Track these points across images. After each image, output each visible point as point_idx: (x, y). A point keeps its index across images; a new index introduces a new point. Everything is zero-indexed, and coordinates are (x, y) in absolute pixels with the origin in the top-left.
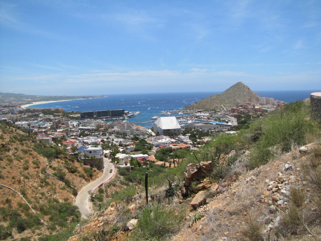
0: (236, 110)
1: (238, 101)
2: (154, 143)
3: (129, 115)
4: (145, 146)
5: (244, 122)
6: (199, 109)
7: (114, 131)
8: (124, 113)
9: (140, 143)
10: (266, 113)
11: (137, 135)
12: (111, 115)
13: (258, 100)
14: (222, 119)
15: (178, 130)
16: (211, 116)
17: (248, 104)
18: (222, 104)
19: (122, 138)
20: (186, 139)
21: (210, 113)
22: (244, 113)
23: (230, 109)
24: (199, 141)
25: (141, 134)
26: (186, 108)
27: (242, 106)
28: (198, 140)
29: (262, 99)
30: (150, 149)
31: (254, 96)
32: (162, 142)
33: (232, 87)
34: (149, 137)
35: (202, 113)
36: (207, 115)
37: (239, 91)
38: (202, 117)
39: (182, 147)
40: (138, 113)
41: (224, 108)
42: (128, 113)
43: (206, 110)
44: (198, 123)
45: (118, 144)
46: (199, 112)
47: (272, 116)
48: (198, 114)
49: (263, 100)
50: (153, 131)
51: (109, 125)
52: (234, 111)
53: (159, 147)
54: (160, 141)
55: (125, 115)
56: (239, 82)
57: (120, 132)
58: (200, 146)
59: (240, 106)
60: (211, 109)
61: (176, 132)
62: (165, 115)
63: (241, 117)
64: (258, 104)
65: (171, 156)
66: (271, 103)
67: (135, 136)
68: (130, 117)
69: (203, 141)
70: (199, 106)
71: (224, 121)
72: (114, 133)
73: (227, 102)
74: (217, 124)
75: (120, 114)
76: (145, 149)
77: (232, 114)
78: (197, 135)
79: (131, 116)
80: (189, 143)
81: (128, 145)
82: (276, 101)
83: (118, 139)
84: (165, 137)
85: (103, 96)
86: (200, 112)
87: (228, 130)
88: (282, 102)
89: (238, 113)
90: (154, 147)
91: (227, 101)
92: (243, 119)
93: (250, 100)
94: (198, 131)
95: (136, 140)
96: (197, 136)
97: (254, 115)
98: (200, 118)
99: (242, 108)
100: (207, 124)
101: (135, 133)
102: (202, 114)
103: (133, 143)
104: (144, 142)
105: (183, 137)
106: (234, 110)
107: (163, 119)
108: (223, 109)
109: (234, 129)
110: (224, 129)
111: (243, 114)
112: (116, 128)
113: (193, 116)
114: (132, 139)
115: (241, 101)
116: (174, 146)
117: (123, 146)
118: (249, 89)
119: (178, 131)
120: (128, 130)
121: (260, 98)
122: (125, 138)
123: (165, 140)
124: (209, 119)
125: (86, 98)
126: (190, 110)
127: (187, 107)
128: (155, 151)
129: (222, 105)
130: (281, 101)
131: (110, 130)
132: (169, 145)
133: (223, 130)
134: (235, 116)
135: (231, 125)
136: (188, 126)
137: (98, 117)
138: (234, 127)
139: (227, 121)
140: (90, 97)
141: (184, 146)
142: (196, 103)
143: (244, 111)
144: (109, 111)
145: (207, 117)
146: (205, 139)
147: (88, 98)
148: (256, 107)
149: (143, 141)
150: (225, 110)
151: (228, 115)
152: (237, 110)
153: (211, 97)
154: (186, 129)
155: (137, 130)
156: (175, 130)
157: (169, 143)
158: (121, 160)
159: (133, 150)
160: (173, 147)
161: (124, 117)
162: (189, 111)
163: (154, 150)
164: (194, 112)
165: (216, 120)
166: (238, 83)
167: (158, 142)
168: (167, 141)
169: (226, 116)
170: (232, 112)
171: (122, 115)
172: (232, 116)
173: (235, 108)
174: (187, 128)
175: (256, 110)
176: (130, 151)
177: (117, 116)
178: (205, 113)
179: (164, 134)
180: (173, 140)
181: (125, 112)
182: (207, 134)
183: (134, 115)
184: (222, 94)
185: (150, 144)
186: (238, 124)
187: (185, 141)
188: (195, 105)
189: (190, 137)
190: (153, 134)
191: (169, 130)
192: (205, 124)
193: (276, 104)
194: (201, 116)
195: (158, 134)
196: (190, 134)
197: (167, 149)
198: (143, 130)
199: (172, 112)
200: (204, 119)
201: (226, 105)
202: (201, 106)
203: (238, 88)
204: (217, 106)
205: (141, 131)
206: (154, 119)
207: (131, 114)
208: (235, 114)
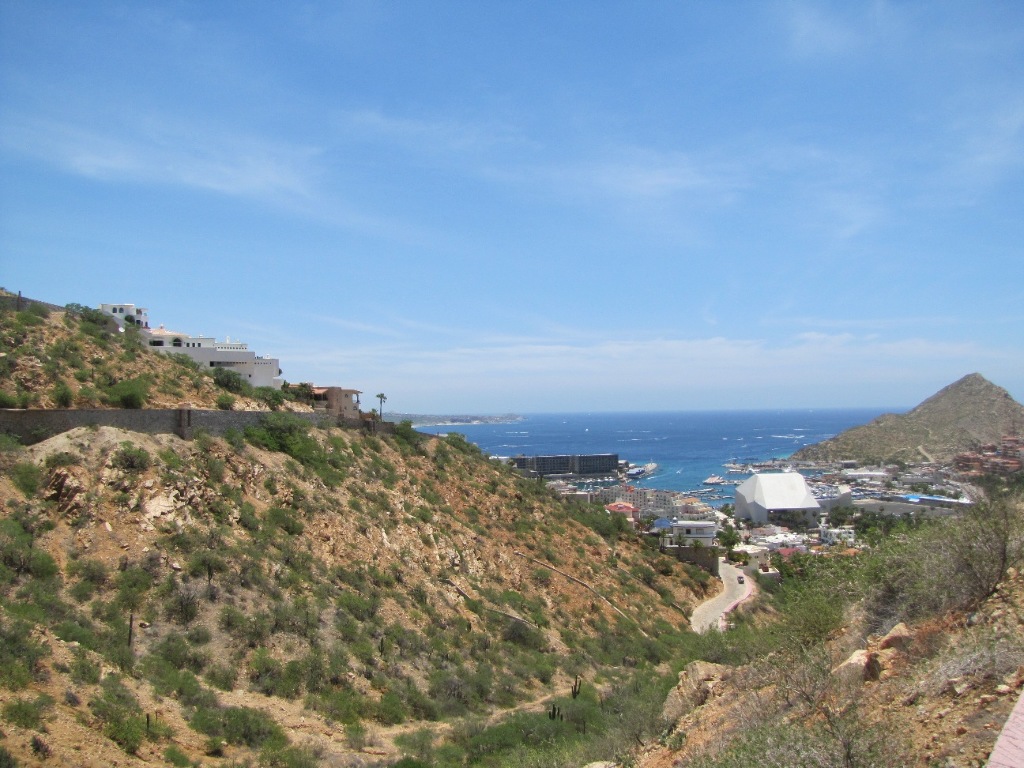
0: (975, 460)
1: (974, 435)
3: (632, 471)
6: (847, 458)
8: (616, 466)
12: (577, 469)
14: (933, 488)
15: (814, 513)
16: (895, 479)
17: (1016, 442)
18: (920, 443)
20: (846, 532)
21: (888, 471)
22: (1004, 470)
23: (949, 459)
26: (805, 456)
27: (993, 449)
32: (777, 541)
33: (946, 390)
35: (860, 469)
36: (882, 474)
37: (974, 403)
38: (864, 482)
41: (928, 456)
42: (627, 464)
43: (872, 462)
44: (859, 497)
46: (848, 466)
48: (850, 472)
52: (967, 466)
54: (771, 539)
55: (619, 472)
56: (970, 373)
59: (987, 450)
60: (886, 457)
62: (742, 473)
63: (998, 483)
68: (635, 477)
70: (845, 450)
71: (942, 493)
73: (936, 438)
74: (922, 501)
75: (605, 466)
77: (960, 473)
79: (638, 473)
84: (778, 529)
85: (511, 417)
86: (854, 466)
89: (983, 469)
91: (933, 435)
98: (861, 485)
100: (889, 500)
102: (863, 472)
106: (968, 460)
108: (925, 459)
111: (1001, 475)
115: (984, 434)
118: (1006, 396)
120: (661, 510)
124: (889, 486)
125: (461, 421)
126: (816, 460)
127: (805, 452)
129: (920, 448)
132: (806, 550)
134: (975, 481)
135: (970, 502)
136: (838, 501)
139: (951, 492)
140: (475, 418)
142: (835, 439)
143: (1004, 463)
144: (573, 458)
145: (883, 481)
147: (468, 421)
150: (932, 461)
151: (947, 476)
152: (977, 460)
153: (878, 422)
154: (832, 510)
155: (687, 509)
156: (804, 511)
161: (615, 476)
162: (813, 464)
164: (831, 466)
165: (914, 489)
166: (968, 377)
167: (764, 541)
169: (945, 480)
170: (961, 468)
171: (609, 471)
172: (962, 480)
173: (968, 453)
174: (837, 508)
177: (596, 474)
178: (871, 470)
179: (771, 522)
181: (619, 461)
183: (643, 471)
184: (911, 413)
188: (832, 445)
191: (784, 512)
192: (882, 499)
194: (861, 477)
196: (852, 526)
198: (703, 512)
199: (761, 466)
200: (874, 486)
201: (932, 447)
202: (852, 450)
203: (970, 394)
204: (903, 451)
205: (697, 513)
206: (712, 484)
207: (637, 470)
208: (974, 472)
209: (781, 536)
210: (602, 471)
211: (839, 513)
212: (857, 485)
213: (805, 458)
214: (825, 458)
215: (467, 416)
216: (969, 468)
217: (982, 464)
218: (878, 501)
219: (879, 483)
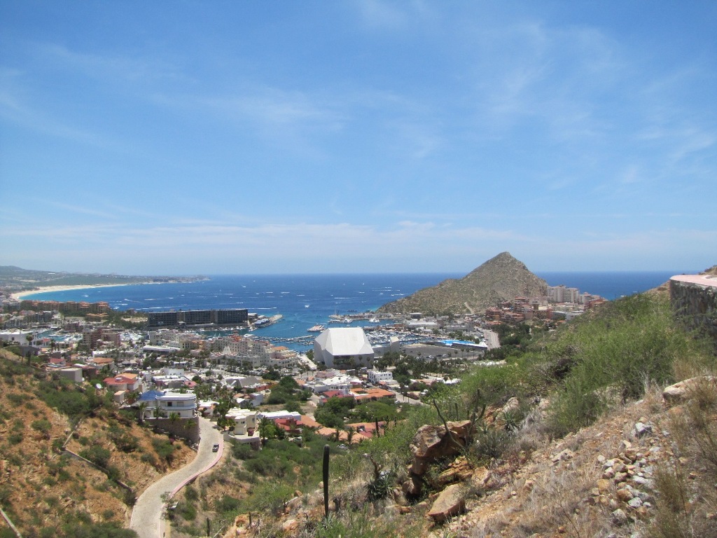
0: (496, 313)
1: (501, 294)
2: (313, 387)
3: (259, 322)
4: (295, 392)
5: (515, 342)
6: (415, 311)
7: (224, 358)
8: (246, 317)
9: (281, 385)
10: (564, 322)
11: (276, 366)
12: (216, 321)
13: (544, 292)
14: (465, 334)
15: (368, 358)
16: (441, 328)
17: (523, 300)
18: (466, 300)
19: (242, 373)
20: (386, 377)
21: (438, 321)
22: (513, 321)
23: (483, 312)
24: (415, 383)
25: (285, 364)
26: (386, 309)
27: (508, 305)
28: (413, 381)
29: (552, 291)
30: (305, 399)
31: (536, 284)
32: (331, 383)
33: (487, 263)
34: (301, 373)
35: (421, 320)
36: (433, 323)
37: (504, 273)
38: (420, 330)
39: (376, 396)
40: (277, 317)
41: (471, 309)
42: (256, 317)
43: (431, 314)
44: (413, 342)
45: (233, 388)
46: (414, 317)
47: (576, 328)
48: (413, 322)
49: (556, 291)
50: (311, 359)
51: (212, 344)
52: (491, 317)
53: (323, 395)
54: (327, 382)
55: (248, 322)
57: (236, 359)
58: (417, 393)
59: (506, 306)
60: (442, 311)
61: (363, 362)
62: (339, 323)
63: (509, 330)
64: (546, 302)
65: (351, 415)
66: (572, 300)
67: (270, 368)
68: (259, 326)
69: (425, 383)
70: (414, 305)
71: (470, 338)
72: (223, 361)
73: (477, 297)
74: (454, 345)
75: (237, 318)
76: (293, 398)
77: (486, 322)
78: (410, 368)
79: (262, 323)
80: (392, 386)
81: (255, 390)
82: (583, 296)
83: (232, 376)
84: (338, 372)
85: (201, 277)
86: (418, 317)
87: (480, 359)
88: (596, 297)
89: (501, 320)
90: (314, 396)
91: (476, 294)
92: (512, 335)
93: (527, 293)
94: (411, 360)
95: (274, 379)
96: (411, 372)
97: (536, 326)
98: (417, 332)
99: (509, 311)
100: (432, 344)
101: (270, 363)
102: (422, 322)
103: (265, 385)
104: (291, 384)
105: (380, 373)
106: (492, 313)
107: (334, 331)
108: (468, 311)
109: (492, 356)
110: (470, 356)
111: (512, 324)
112: (227, 352)
113: (400, 325)
114: (265, 377)
115: (508, 294)
116: (358, 392)
117: (242, 392)
118: (524, 267)
119: (368, 360)
120: (256, 356)
121: (549, 287)
122: (248, 374)
123: (340, 379)
124: (436, 332)
125: (161, 281)
126: (394, 312)
127: (387, 307)
128: (315, 405)
129: (466, 303)
130: (594, 296)
131: (214, 355)
132: (347, 391)
133: (469, 359)
134: (494, 328)
135: (486, 346)
136: (390, 348)
137: (187, 324)
138: (493, 351)
139: (476, 337)
140: (172, 279)
141: (382, 393)
142: (409, 298)
143: (514, 316)
144: (214, 311)
145: (433, 329)
146: (427, 378)
147: (166, 281)
148: (540, 308)
149: (289, 382)
150: (473, 313)
151: (478, 325)
152: (499, 313)
153: (441, 285)
154: (385, 355)
155: (276, 356)
156: (360, 357)
157: (348, 387)
158: (240, 424)
159: (265, 400)
160: (356, 395)
161: (247, 325)
162: (392, 316)
163: (315, 401)
164: (403, 317)
165: (452, 336)
166: (500, 255)
167: (321, 383)
168: (343, 382)
169: (476, 327)
170: (487, 319)
171: (241, 322)
172: (488, 327)
173: (493, 309)
174: (388, 354)
175: (540, 315)
176: (259, 404)
177: (232, 324)
178: (427, 321)
179: (336, 365)
180: (357, 380)
181: (249, 314)
182: (433, 368)
183: (267, 322)
184: (464, 278)
185: (304, 388)
186: (501, 344)
187: (383, 382)
188: (406, 302)
189: (395, 374)
190: (312, 366)
191: (347, 357)
193: (584, 300)
194: (418, 326)
195: (322, 366)
196: (395, 368)
197: (343, 399)
199: (355, 317)
200: (425, 333)
201: (473, 303)
202: (420, 305)
203: (502, 267)
204: (455, 306)
205: (284, 358)
206: (313, 331)
207: (263, 321)
208: (495, 322)
210: (235, 322)
213: (387, 311)
215: (167, 277)
216: (493, 319)
217: (500, 317)
218: (425, 345)
219: (429, 330)
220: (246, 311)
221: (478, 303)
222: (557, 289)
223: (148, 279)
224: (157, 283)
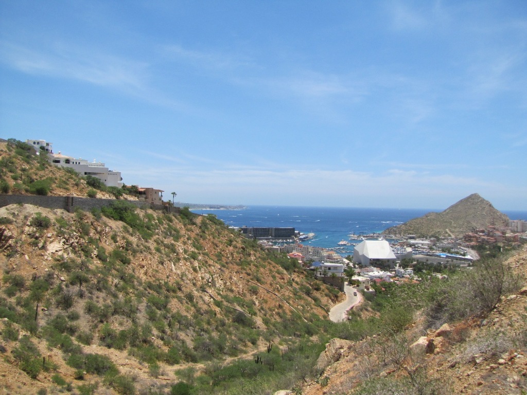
0: (474, 237)
1: (474, 224)
3: (301, 237)
6: (411, 234)
8: (293, 233)
12: (273, 235)
13: (507, 224)
14: (453, 250)
16: (434, 245)
17: (494, 228)
18: (447, 228)
21: (431, 241)
22: (487, 243)
23: (461, 236)
26: (389, 232)
27: (483, 232)
29: (513, 224)
31: (500, 218)
32: (374, 275)
33: (461, 201)
35: (416, 240)
36: (428, 242)
37: (475, 209)
38: (418, 246)
41: (451, 234)
42: (299, 233)
43: (423, 236)
44: (416, 254)
46: (411, 238)
48: (412, 241)
50: (350, 261)
52: (470, 240)
54: (371, 274)
55: (295, 237)
56: (473, 193)
59: (480, 232)
60: (430, 234)
61: (390, 263)
62: (357, 239)
63: (485, 249)
70: (410, 230)
71: (457, 253)
73: (455, 225)
74: (447, 257)
75: (288, 234)
77: (467, 243)
79: (304, 238)
84: (375, 269)
85: (241, 207)
86: (414, 238)
89: (478, 242)
91: (455, 223)
92: (488, 252)
97: (506, 247)
98: (417, 248)
99: (484, 235)
100: (431, 255)
102: (418, 241)
106: (471, 237)
107: (369, 243)
108: (450, 235)
111: (486, 245)
115: (479, 224)
118: (490, 205)
119: (393, 262)
120: (316, 257)
121: (510, 220)
124: (431, 248)
125: (214, 208)
126: (395, 234)
127: (390, 230)
129: (447, 230)
132: (389, 280)
134: (473, 247)
135: (471, 258)
136: (405, 255)
139: (462, 252)
140: (222, 207)
142: (405, 224)
143: (488, 239)
145: (428, 246)
147: (218, 208)
148: (507, 235)
150: (453, 237)
151: (460, 244)
152: (475, 237)
153: (427, 216)
154: (402, 260)
156: (388, 260)
162: (394, 236)
164: (402, 237)
165: (443, 251)
166: (472, 195)
167: (368, 275)
169: (459, 247)
170: (467, 241)
171: (290, 236)
172: (467, 247)
173: (471, 234)
174: (405, 259)
175: (507, 240)
177: (284, 238)
178: (422, 240)
179: (372, 265)
180: (390, 274)
181: (296, 232)
183: (307, 237)
184: (443, 212)
186: (480, 257)
188: (403, 227)
189: (415, 272)
191: (378, 260)
192: (428, 255)
194: (417, 244)
195: (361, 265)
196: (413, 268)
198: (337, 259)
199: (367, 237)
200: (424, 248)
201: (453, 230)
202: (413, 230)
203: (473, 204)
204: (439, 231)
205: (335, 259)
206: (342, 245)
207: (304, 236)
208: (473, 243)
209: (376, 273)
210: (286, 236)
211: (405, 262)
212: (415, 247)
213: (389, 233)
214: (400, 234)
215: (218, 205)
216: (471, 241)
217: (477, 239)
218: (425, 256)
219: (426, 247)
220: (294, 229)
221: (457, 229)
222: (517, 223)
223: (203, 206)
224: (212, 209)
